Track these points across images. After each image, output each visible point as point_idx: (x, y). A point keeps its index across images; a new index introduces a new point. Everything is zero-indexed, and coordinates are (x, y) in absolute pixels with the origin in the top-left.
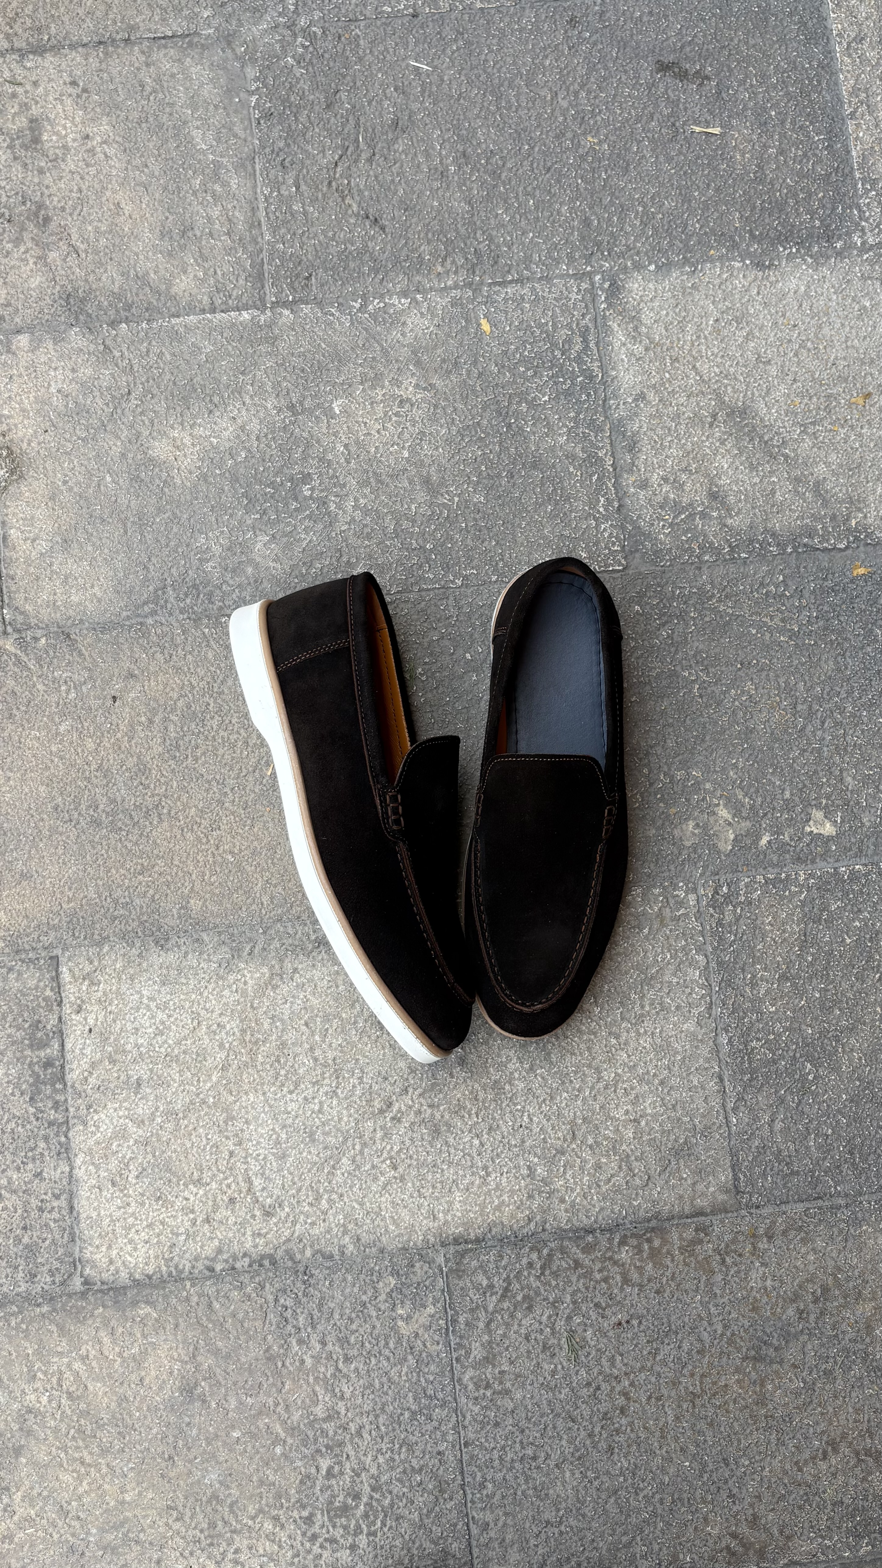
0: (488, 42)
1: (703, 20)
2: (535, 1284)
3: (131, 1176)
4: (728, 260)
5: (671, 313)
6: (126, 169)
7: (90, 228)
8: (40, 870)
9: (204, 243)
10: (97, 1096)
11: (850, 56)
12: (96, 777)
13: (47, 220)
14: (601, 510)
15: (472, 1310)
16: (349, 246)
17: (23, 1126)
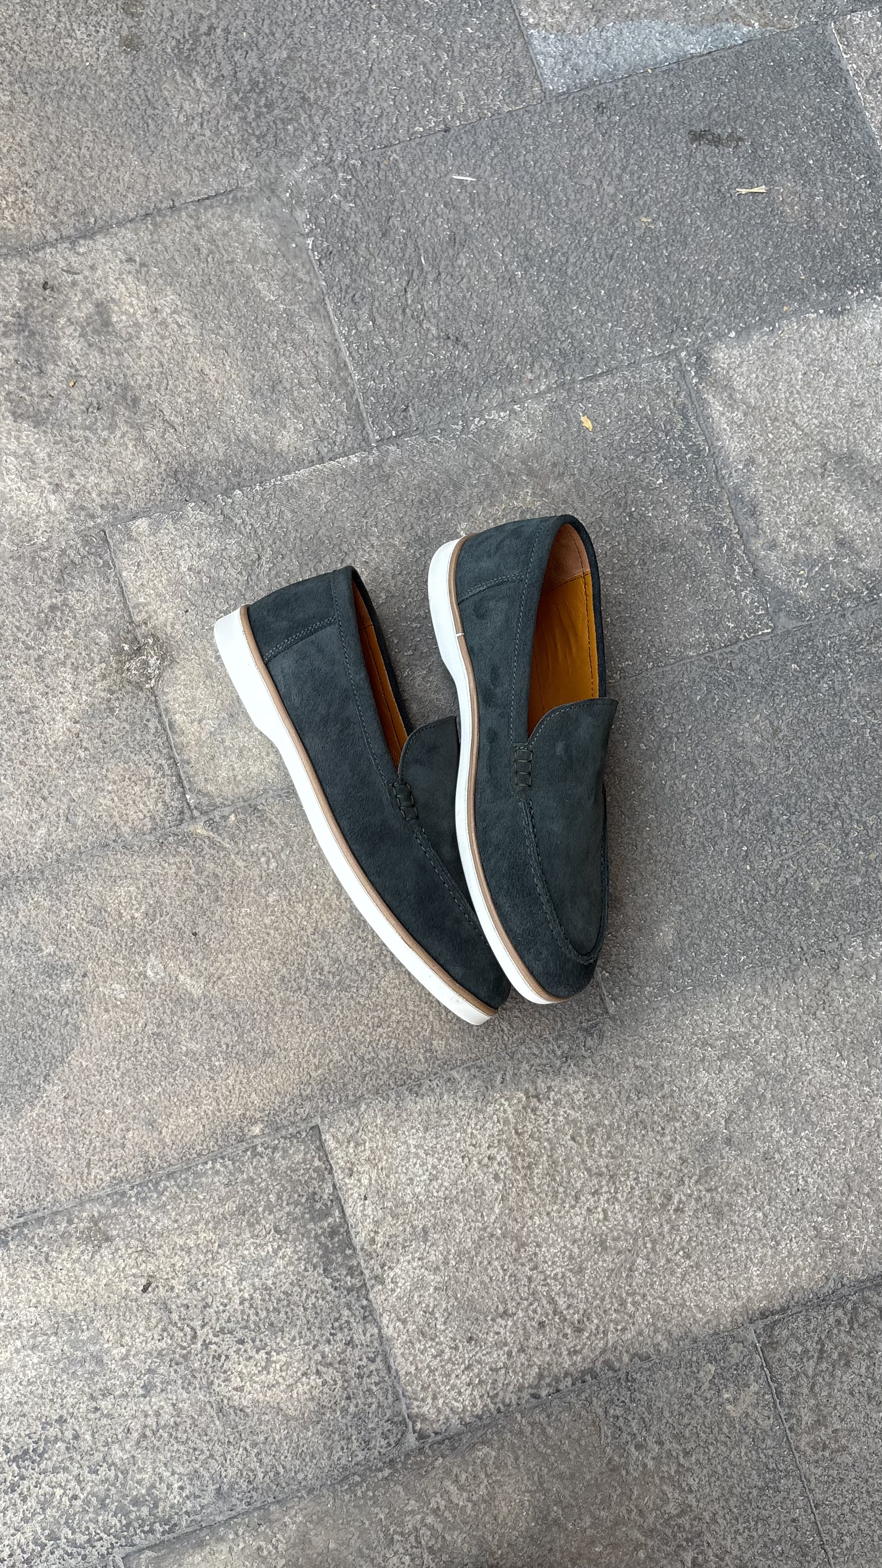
0: (524, 143)
1: (723, 83)
2: (847, 1339)
3: (439, 1323)
4: (802, 313)
5: (760, 375)
6: (202, 334)
7: (180, 400)
8: (281, 1044)
9: (296, 393)
10: (388, 1253)
11: (870, 93)
12: (315, 941)
13: (136, 401)
14: (738, 578)
15: (794, 1379)
16: (437, 370)
17: (323, 1299)
